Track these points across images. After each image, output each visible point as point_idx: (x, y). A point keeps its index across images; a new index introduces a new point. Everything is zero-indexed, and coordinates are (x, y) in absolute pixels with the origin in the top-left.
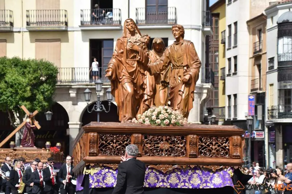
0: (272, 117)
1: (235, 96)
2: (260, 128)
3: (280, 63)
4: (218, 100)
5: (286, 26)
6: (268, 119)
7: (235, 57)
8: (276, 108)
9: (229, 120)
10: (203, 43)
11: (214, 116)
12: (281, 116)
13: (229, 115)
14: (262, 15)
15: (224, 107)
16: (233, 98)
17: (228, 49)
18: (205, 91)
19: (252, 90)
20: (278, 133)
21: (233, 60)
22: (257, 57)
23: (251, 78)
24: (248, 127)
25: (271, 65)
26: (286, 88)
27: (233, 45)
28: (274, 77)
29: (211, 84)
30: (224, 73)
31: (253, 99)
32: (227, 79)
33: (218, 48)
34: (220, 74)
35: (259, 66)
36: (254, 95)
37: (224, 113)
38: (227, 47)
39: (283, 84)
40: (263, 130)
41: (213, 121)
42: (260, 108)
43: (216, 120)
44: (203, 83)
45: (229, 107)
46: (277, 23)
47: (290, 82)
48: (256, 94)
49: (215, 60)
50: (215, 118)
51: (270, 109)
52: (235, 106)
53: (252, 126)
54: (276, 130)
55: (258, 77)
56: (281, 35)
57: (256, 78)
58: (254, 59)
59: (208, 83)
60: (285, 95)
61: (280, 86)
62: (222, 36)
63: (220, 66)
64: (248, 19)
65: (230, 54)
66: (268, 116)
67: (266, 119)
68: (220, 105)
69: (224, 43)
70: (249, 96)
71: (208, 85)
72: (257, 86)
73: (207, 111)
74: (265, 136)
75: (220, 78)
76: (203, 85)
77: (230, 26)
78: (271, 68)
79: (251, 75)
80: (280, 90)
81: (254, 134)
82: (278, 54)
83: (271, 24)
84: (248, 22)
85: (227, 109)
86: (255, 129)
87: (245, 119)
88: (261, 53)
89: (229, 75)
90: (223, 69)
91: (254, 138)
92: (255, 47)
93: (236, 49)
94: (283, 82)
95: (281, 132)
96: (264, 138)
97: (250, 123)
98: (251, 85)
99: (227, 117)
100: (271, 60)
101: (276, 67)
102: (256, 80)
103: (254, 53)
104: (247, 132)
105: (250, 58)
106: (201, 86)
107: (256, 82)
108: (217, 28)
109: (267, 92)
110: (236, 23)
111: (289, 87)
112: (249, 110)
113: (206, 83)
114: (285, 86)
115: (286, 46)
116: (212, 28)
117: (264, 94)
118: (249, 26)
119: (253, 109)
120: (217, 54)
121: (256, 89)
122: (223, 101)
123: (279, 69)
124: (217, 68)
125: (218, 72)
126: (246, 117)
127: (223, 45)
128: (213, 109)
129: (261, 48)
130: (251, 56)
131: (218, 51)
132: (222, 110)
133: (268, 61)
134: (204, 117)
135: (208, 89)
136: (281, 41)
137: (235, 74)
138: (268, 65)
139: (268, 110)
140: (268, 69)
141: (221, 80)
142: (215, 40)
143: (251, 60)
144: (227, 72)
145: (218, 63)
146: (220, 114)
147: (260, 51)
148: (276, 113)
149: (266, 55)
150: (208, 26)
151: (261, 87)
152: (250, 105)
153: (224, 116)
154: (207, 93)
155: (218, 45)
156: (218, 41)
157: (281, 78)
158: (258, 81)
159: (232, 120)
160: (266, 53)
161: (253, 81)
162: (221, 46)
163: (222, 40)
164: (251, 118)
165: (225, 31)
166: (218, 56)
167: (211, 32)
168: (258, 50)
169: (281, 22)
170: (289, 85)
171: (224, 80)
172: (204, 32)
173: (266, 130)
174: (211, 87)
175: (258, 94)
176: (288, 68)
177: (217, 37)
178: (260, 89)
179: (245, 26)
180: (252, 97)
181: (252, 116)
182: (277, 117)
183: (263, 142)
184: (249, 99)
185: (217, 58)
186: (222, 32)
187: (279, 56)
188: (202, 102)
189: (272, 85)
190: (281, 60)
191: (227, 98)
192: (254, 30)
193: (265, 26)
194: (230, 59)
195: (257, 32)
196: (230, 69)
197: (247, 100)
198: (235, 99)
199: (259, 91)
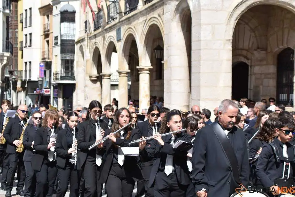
0: (56, 79)
1: (30, 62)
2: (48, 87)
3: (62, 41)
4: (18, 65)
5: (66, 14)
6: (54, 80)
7: (31, 34)
8: (59, 72)
9: (25, 81)
10: (4, 22)
11: (14, 77)
12: (62, 78)
13: (26, 77)
14: (50, 5)
15: (22, 71)
16: (28, 64)
17: (25, 28)
18: (6, 58)
19: (43, 59)
20: (59, 91)
21: (28, 36)
22: (47, 35)
23: (42, 51)
24: (39, 85)
25: (56, 41)
26: (66, 59)
27: (28, 24)
28: (57, 50)
29: (9, 53)
30: (22, 45)
31: (43, 66)
32: (24, 49)
33: (18, 26)
34: (19, 46)
35: (48, 42)
36: (44, 63)
37: (22, 75)
38: (24, 26)
39: (64, 55)
40: (50, 88)
41: (13, 80)
42: (48, 72)
43: (16, 80)
44: (4, 52)
45: (26, 71)
46: (60, 12)
47: (69, 55)
48: (45, 62)
49: (16, 35)
50: (15, 79)
51: (55, 73)
52: (30, 70)
53: (42, 85)
54: (59, 88)
55: (47, 50)
56: (63, 20)
57: (45, 50)
58: (44, 36)
59: (8, 52)
60: (65, 64)
61: (62, 57)
62: (21, 18)
63: (19, 40)
64: (40, 6)
65: (27, 31)
66: (54, 78)
67: (52, 81)
68: (19, 69)
69: (22, 23)
70: (40, 63)
71: (8, 54)
72: (46, 56)
73: (9, 73)
74: (51, 92)
75: (19, 49)
76: (3, 54)
77: (26, 10)
78: (56, 44)
79: (42, 48)
80: (62, 60)
81: (43, 91)
82: (61, 34)
83: (56, 11)
84: (39, 9)
85: (24, 73)
86: (44, 87)
87: (37, 80)
88: (49, 32)
89: (26, 47)
90: (22, 42)
91: (43, 94)
92: (45, 28)
93: (30, 27)
94: (63, 54)
95: (62, 89)
96: (50, 94)
97: (40, 83)
98: (42, 55)
99: (24, 79)
100: (56, 38)
101: (59, 43)
102: (46, 52)
103: (45, 32)
104: (38, 90)
105: (41, 35)
106: (2, 54)
107: (46, 53)
108: (17, 11)
109: (53, 61)
110: (30, 9)
111: (68, 58)
112: (40, 74)
113: (6, 52)
114: (65, 57)
115: (66, 29)
116: (10, 11)
117: (51, 62)
118: (40, 12)
119: (43, 73)
120: (17, 30)
121: (45, 58)
122: (21, 67)
123: (61, 45)
124: (17, 41)
125: (18, 44)
126: (38, 78)
127: (21, 24)
128: (13, 71)
129: (49, 28)
130: (42, 34)
131: (17, 28)
132: (20, 73)
133: (54, 38)
134: (4, 77)
135: (8, 57)
136: (62, 24)
137: (30, 46)
138: (54, 42)
139: (54, 74)
140: (53, 44)
141: (20, 50)
142: (15, 19)
143: (42, 36)
144: (24, 45)
145: (18, 38)
146: (19, 75)
147: (48, 31)
148: (59, 77)
149: (52, 34)
150: (7, 9)
151: (49, 57)
152: (41, 70)
153: (22, 77)
154: (7, 60)
155: (18, 24)
156: (18, 21)
157: (63, 51)
158: (47, 53)
159: (27, 80)
160: (52, 33)
161: (43, 53)
162: (20, 25)
163: (21, 20)
164: (41, 79)
165: (22, 14)
166: (17, 32)
167: (10, 14)
168: (47, 30)
169: (62, 11)
170: (68, 57)
171: (22, 50)
172: (4, 14)
173: (52, 87)
174: (10, 55)
175: (47, 62)
176: (67, 45)
177: (17, 17)
178: (48, 59)
179: (38, 12)
180: (42, 64)
181: (42, 78)
182: (59, 79)
183: (49, 97)
184: (40, 66)
185: (17, 34)
186: (20, 15)
187: (61, 36)
188: (3, 67)
189: (56, 56)
190: (63, 38)
191: (24, 64)
192: (44, 15)
193: (51, 13)
194: (26, 35)
195: (46, 17)
196: (26, 43)
197: (39, 66)
198: (30, 65)
199: (47, 60)
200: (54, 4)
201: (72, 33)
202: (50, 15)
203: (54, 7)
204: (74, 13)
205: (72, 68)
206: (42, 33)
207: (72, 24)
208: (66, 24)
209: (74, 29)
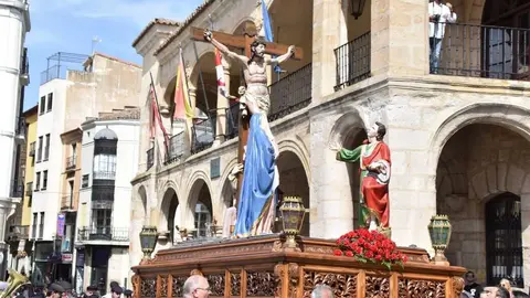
0: (84, 238)
1: (43, 213)
2: (68, 250)
3: (95, 181)
4: (21, 217)
5: (103, 143)
6: (79, 239)
7: (46, 172)
8: (88, 228)
9: (31, 242)
12: (92, 237)
13: (34, 235)
14: (78, 129)
15: (28, 226)
16: (39, 216)
17: (37, 162)
19: (62, 209)
20: (87, 256)
21: (42, 174)
22: (70, 173)
23: (61, 195)
25: (86, 182)
26: (99, 208)
27: (43, 158)
28: (87, 195)
30: (30, 188)
31: (62, 218)
32: (34, 193)
33: (25, 160)
34: (26, 189)
35: (72, 183)
36: (64, 214)
37: (28, 232)
38: (36, 160)
39: (97, 203)
40: (72, 252)
42: (69, 228)
43: (17, 239)
45: (35, 226)
46: (94, 139)
47: (105, 202)
48: (66, 213)
51: (81, 229)
52: (42, 225)
53: (58, 248)
54: (86, 252)
55: (70, 195)
56: (97, 151)
57: (67, 195)
58: (66, 175)
60: (98, 215)
61: (94, 206)
62: (31, 148)
63: (27, 181)
64: (62, 132)
65: (40, 167)
66: (79, 237)
67: (76, 241)
68: (23, 224)
69: (34, 156)
70: (59, 214)
72: (68, 204)
74: (73, 259)
75: (25, 193)
77: (41, 138)
78: (85, 186)
79: (62, 192)
80: (93, 210)
82: (93, 171)
83: (88, 138)
84: (62, 135)
85: (31, 229)
86: (62, 250)
87: (52, 239)
88: (74, 169)
89: (37, 191)
90: (31, 183)
92: (68, 163)
93: (46, 162)
94: (96, 201)
95: (91, 255)
96: (72, 261)
98: (62, 203)
99: (30, 238)
100: (86, 177)
101: (90, 184)
102: (67, 198)
103: (68, 168)
105: (62, 174)
107: (67, 200)
109: (78, 211)
110: (48, 135)
111: (102, 207)
112: (58, 229)
115: (102, 164)
117: (76, 213)
118: (63, 140)
119: (62, 229)
120: (24, 166)
121: (67, 208)
122: (27, 219)
123: (93, 187)
124: (23, 182)
125: (24, 186)
126: (53, 237)
127: (31, 157)
129: (75, 163)
131: (25, 164)
132: (25, 229)
133: (82, 178)
136: (97, 157)
137: (44, 189)
138: (82, 183)
139: (79, 230)
140: (81, 186)
141: (27, 195)
142: (23, 151)
144: (34, 188)
145: (24, 177)
146: (23, 233)
147: (74, 167)
148: (87, 235)
149: (79, 171)
151: (73, 205)
152: (59, 225)
153: (28, 236)
155: (26, 157)
156: (26, 153)
157: (95, 197)
158: (69, 199)
159: (36, 240)
161: (64, 198)
162: (29, 159)
163: (31, 152)
165: (34, 143)
166: (24, 169)
168: (71, 165)
169: (98, 138)
170: (103, 205)
171: (31, 197)
173: (75, 251)
175: (69, 213)
176: (103, 187)
177: (25, 148)
178: (71, 208)
179: (59, 140)
180: (61, 216)
181: (61, 237)
182: (88, 238)
183: (70, 265)
184: (59, 218)
185: (24, 172)
186: (31, 144)
187: (94, 174)
189: (85, 204)
190: (97, 178)
191: (33, 216)
192: (68, 144)
193: (80, 141)
194: (39, 173)
195: (71, 146)
196: (38, 184)
197: (56, 219)
198: (42, 218)
199: (69, 210)
200: (85, 129)
201: (110, 169)
202: (78, 144)
203: (85, 133)
204: (115, 141)
205: (109, 222)
206: (64, 171)
207: (111, 157)
208: (102, 157)
209: (114, 164)
